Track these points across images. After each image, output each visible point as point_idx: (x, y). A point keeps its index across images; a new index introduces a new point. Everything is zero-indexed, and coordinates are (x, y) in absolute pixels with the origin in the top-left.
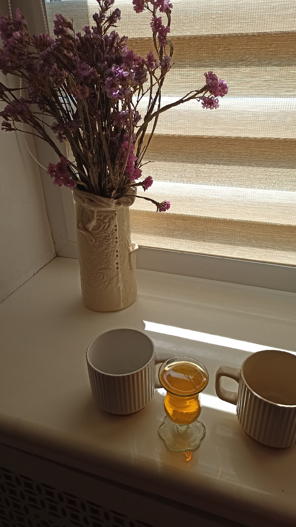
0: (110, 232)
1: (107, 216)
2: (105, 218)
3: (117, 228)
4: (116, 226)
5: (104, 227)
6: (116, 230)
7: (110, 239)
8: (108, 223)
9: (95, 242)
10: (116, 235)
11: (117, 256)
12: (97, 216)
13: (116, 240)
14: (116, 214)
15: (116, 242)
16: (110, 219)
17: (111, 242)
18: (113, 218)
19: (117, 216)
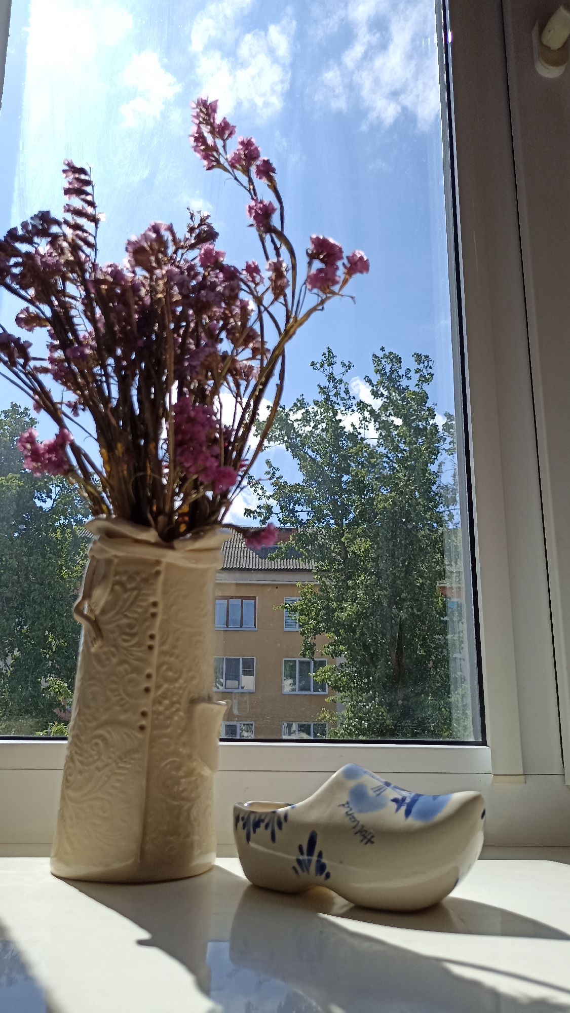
0: (136, 615)
1: (137, 573)
2: (131, 578)
3: (160, 610)
4: (155, 604)
5: (126, 600)
6: (154, 615)
7: (135, 635)
8: (134, 593)
9: (100, 647)
10: (150, 627)
11: (147, 690)
12: (116, 574)
13: (150, 642)
14: (158, 573)
15: (151, 648)
16: (141, 580)
17: (136, 645)
18: (148, 581)
19: (162, 578)
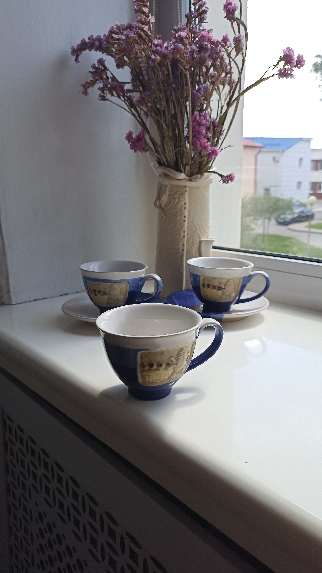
0: (178, 209)
1: (178, 191)
2: (175, 193)
3: (187, 206)
4: (185, 204)
5: (174, 202)
6: (185, 208)
7: (178, 216)
8: (177, 200)
9: (165, 220)
10: (184, 213)
11: (184, 237)
12: (169, 191)
13: (184, 219)
14: (186, 191)
15: (184, 221)
16: (180, 194)
17: (179, 219)
18: (182, 194)
19: (187, 193)
